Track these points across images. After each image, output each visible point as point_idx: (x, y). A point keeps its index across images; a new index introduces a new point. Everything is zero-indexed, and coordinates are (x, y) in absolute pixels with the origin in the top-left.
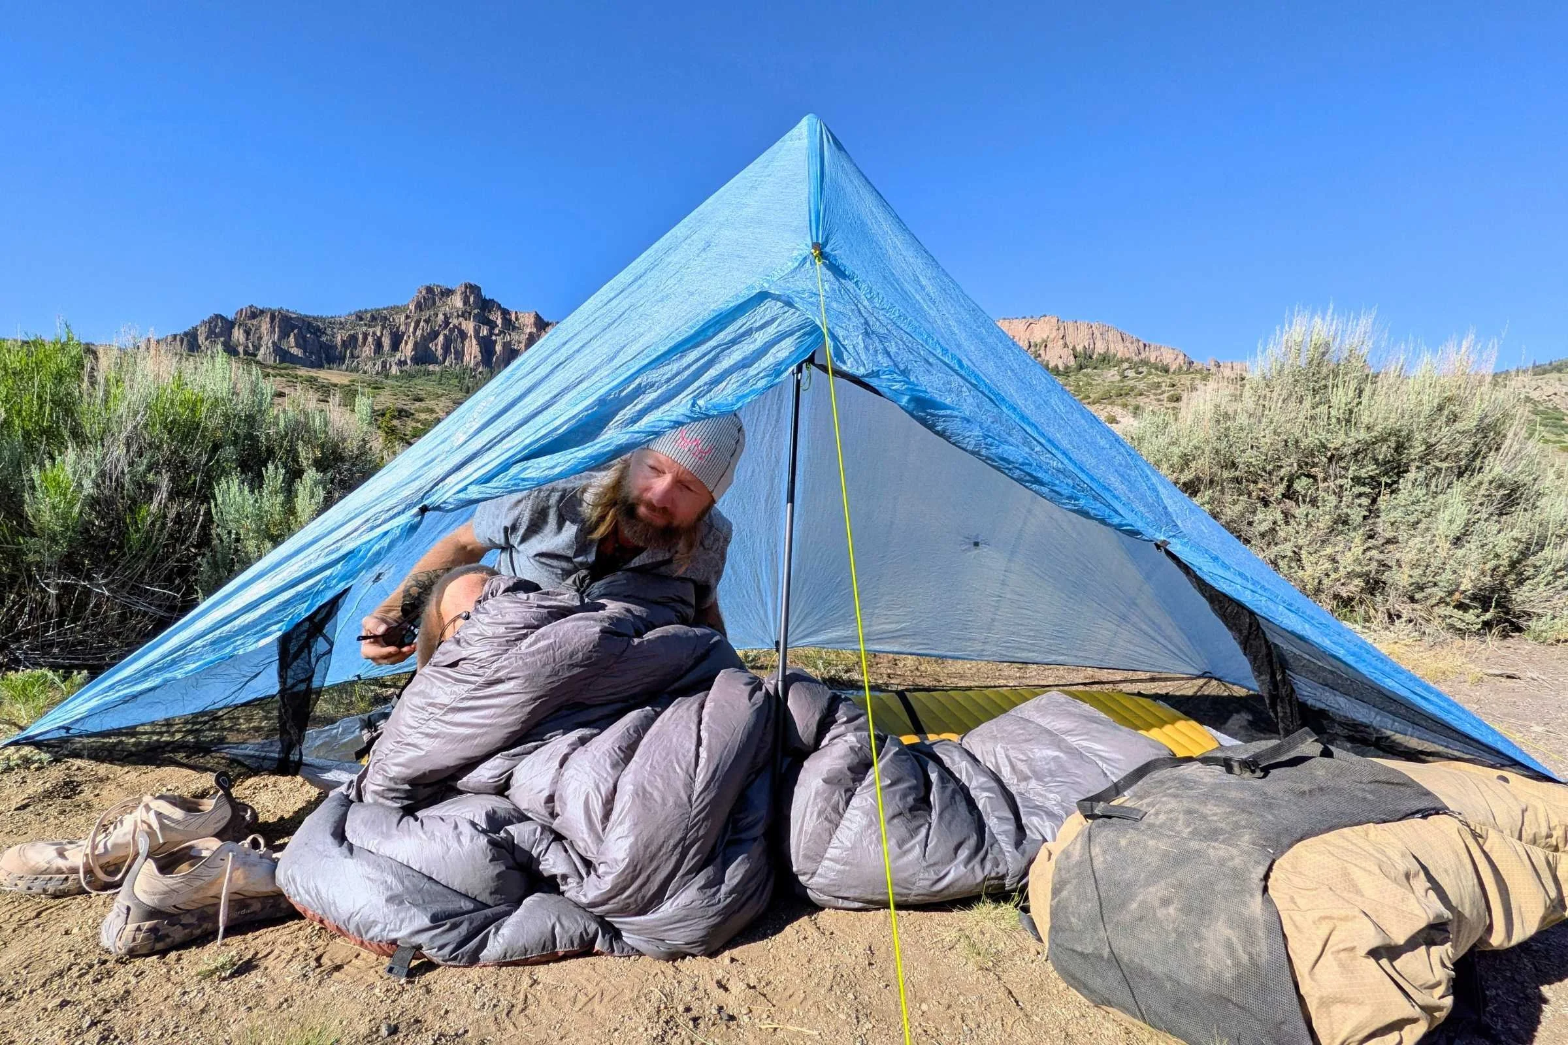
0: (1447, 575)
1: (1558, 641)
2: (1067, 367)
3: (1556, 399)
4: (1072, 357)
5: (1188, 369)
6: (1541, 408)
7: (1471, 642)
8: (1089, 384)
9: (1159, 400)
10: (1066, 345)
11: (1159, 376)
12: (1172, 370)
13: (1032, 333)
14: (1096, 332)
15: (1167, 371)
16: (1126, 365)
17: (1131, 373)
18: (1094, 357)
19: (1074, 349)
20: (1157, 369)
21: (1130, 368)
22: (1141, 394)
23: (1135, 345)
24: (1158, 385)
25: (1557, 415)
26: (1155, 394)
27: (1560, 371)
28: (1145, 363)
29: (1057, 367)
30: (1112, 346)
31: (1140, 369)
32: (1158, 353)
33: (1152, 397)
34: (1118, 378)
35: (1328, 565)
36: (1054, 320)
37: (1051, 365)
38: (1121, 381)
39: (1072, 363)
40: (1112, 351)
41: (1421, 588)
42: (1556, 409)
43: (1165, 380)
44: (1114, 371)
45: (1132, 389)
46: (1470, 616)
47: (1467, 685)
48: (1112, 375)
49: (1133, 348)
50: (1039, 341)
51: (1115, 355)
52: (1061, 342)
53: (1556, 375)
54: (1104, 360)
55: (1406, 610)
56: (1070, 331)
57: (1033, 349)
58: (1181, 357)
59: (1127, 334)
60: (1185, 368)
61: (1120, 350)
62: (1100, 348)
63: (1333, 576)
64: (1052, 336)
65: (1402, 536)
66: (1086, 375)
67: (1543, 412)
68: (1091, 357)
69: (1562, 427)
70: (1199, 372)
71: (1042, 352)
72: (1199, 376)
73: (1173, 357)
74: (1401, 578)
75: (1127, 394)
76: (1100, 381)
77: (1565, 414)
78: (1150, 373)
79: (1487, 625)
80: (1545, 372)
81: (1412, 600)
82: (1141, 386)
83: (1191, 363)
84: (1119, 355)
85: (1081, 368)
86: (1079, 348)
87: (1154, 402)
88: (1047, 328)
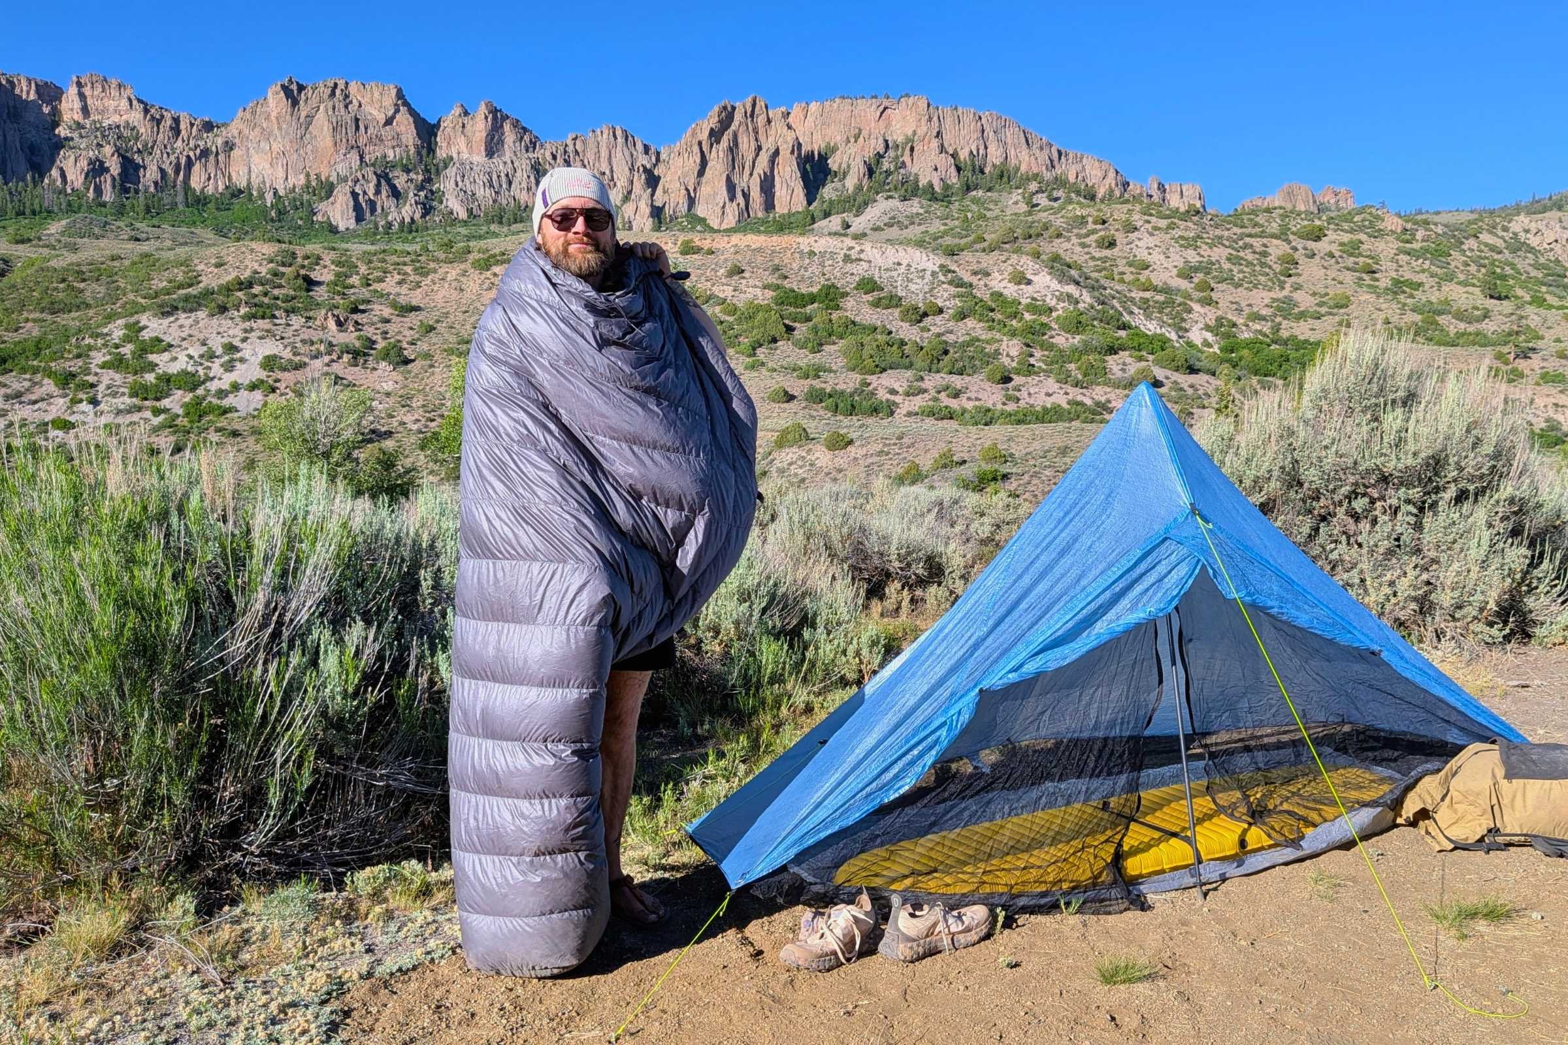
0: (1479, 597)
1: (1555, 645)
2: (947, 187)
3: (1557, 248)
4: (953, 170)
5: (1122, 196)
6: (1542, 260)
7: (1496, 653)
8: (983, 217)
9: (1083, 245)
10: (942, 149)
11: (1082, 206)
12: (1100, 196)
13: (888, 125)
14: (987, 129)
15: (1092, 197)
16: (1033, 186)
17: (1042, 200)
18: (987, 170)
19: (954, 156)
20: (1078, 193)
21: (1040, 191)
22: (1059, 236)
23: (1046, 151)
24: (1082, 220)
25: (1559, 270)
26: (1079, 236)
27: (1560, 208)
28: (1061, 182)
29: (931, 186)
30: (1012, 153)
31: (1055, 194)
32: (1079, 167)
33: (1074, 240)
34: (1023, 207)
35: (1388, 591)
36: (923, 104)
37: (923, 182)
38: (1030, 213)
39: (954, 179)
40: (1013, 162)
41: (1460, 607)
42: (1557, 261)
43: (1091, 212)
44: (1016, 196)
45: (1046, 227)
46: (1494, 631)
47: (1497, 699)
48: (1013, 202)
49: (1043, 157)
50: (900, 139)
51: (1018, 169)
52: (935, 143)
53: (1555, 214)
54: (1001, 176)
55: (1450, 629)
56: (948, 123)
57: (891, 153)
58: (1112, 174)
59: (1034, 135)
60: (1117, 193)
61: (1026, 160)
62: (995, 155)
63: (1393, 600)
64: (920, 132)
65: (1443, 558)
66: (975, 201)
67: (1545, 267)
68: (982, 172)
69: (1565, 287)
70: (1136, 199)
71: (907, 158)
72: (1138, 207)
73: (1100, 174)
74: (1445, 598)
75: (1039, 235)
76: (997, 212)
77: (1566, 269)
78: (1070, 201)
79: (1507, 639)
80: (1545, 210)
81: (1454, 619)
82: (1059, 222)
83: (1126, 185)
84: (1023, 168)
85: (968, 189)
86: (963, 155)
87: (1078, 249)
88: (912, 119)
